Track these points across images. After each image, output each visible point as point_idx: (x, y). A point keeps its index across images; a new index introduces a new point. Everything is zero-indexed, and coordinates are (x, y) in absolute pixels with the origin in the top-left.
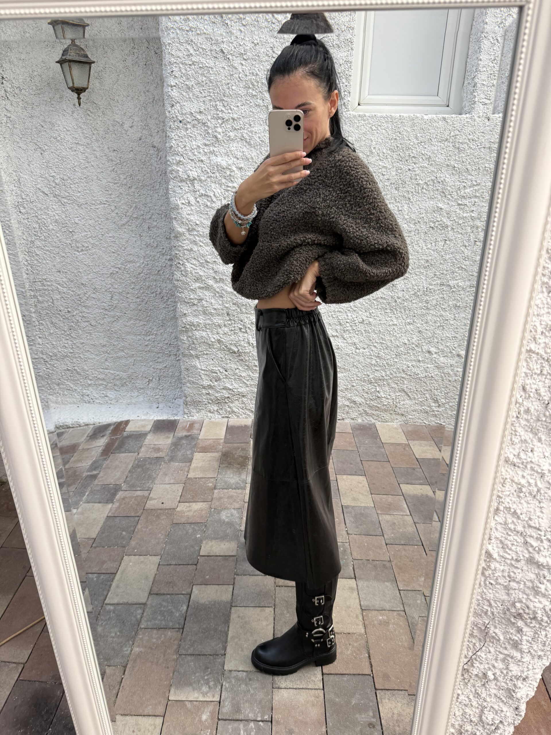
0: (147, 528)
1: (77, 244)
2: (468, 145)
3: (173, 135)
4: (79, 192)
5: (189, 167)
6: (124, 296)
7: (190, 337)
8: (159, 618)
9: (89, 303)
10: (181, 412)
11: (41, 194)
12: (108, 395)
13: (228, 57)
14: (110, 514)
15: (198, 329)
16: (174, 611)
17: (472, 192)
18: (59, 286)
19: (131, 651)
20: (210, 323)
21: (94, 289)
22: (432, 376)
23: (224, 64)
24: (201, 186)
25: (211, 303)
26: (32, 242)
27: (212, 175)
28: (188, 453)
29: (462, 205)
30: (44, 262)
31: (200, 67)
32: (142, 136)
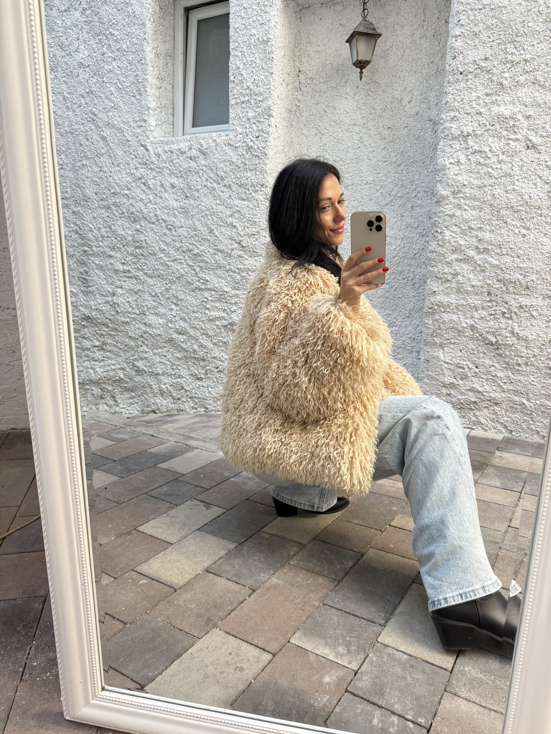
3: (451, 89)
5: (464, 122)
7: (436, 320)
15: (448, 310)
25: (469, 279)
27: (491, 128)
32: (419, 111)
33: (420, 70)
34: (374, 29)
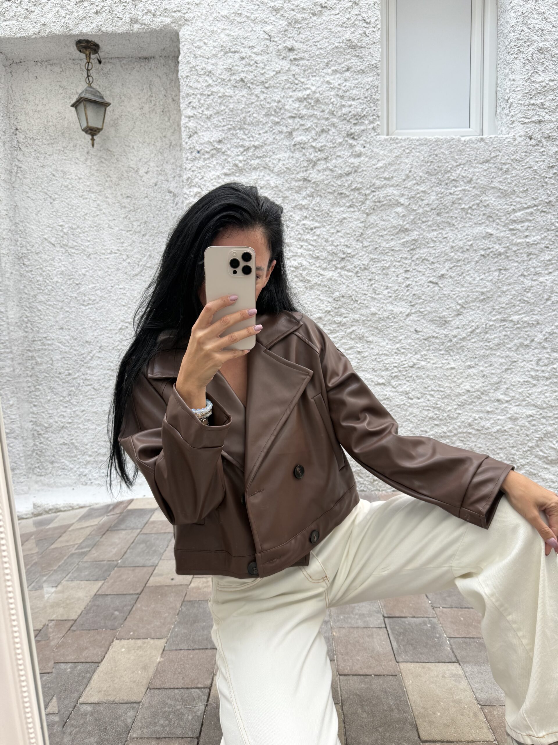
0: (149, 606)
1: (83, 298)
3: (190, 165)
4: (89, 241)
9: (94, 363)
11: (48, 244)
13: (248, 85)
14: (99, 592)
17: (522, 216)
18: (60, 345)
21: (100, 347)
23: (244, 92)
26: (35, 296)
29: (513, 230)
30: (46, 318)
31: (220, 97)
32: (157, 182)
33: (153, 143)
34: (102, 98)
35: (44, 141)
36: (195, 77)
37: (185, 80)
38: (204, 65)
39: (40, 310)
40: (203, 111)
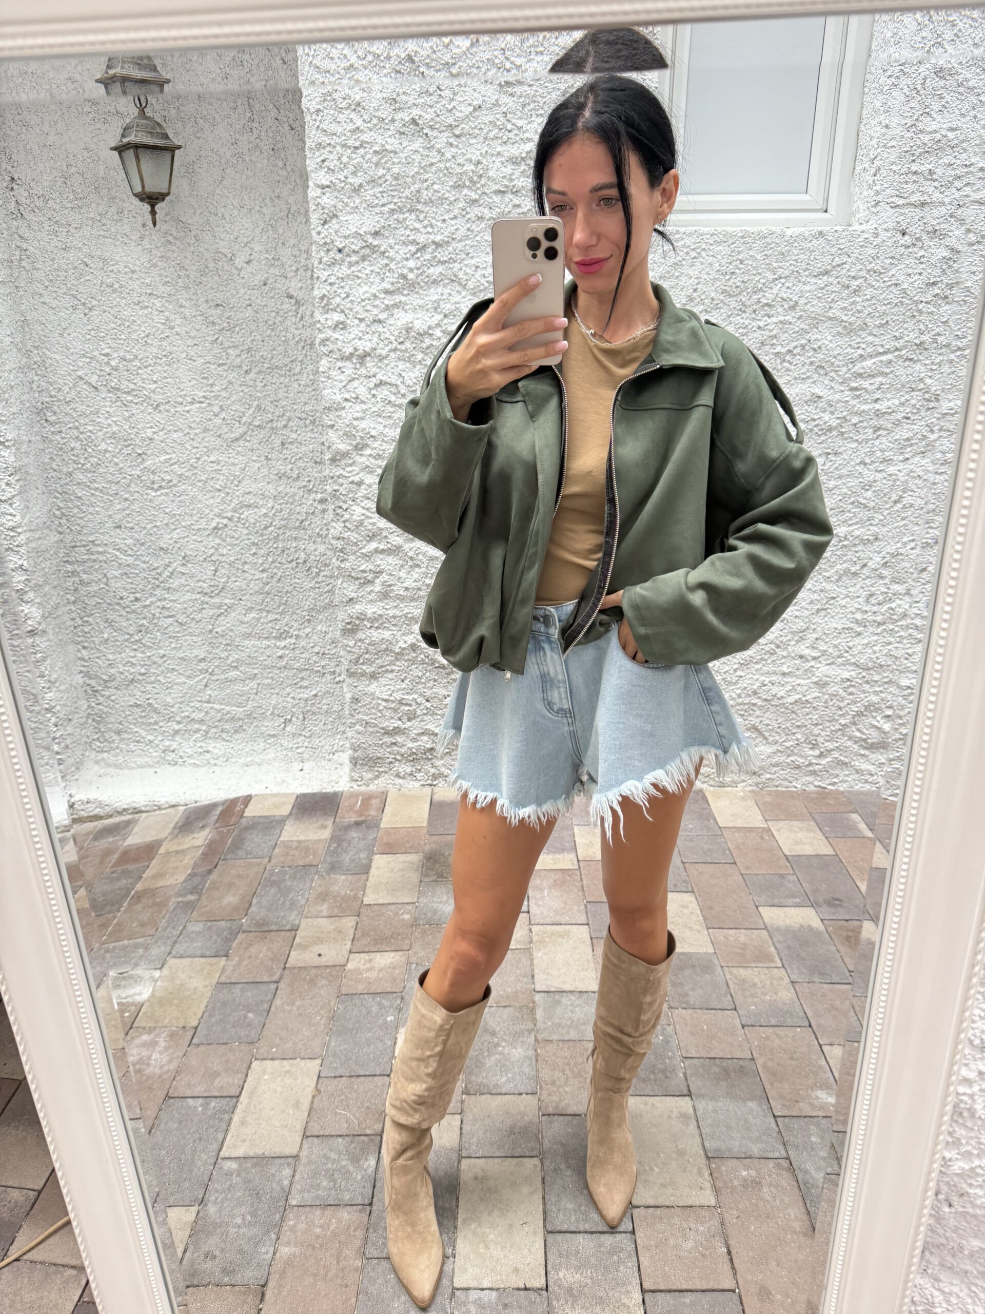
0: (293, 1004)
1: (152, 477)
2: (866, 280)
3: (326, 274)
4: (155, 382)
5: (357, 332)
6: (238, 569)
7: (360, 640)
8: (325, 1184)
9: (175, 583)
10: (346, 778)
11: (85, 387)
12: (210, 749)
13: (425, 131)
14: (223, 979)
15: (376, 625)
16: (351, 1168)
17: (874, 366)
18: (118, 553)
19: (274, 1254)
20: (398, 613)
21: (184, 558)
22: (807, 701)
23: (418, 144)
24: (380, 367)
25: (399, 578)
26: (70, 474)
27: (399, 347)
28: (363, 855)
29: (856, 389)
30: (91, 510)
31: (375, 152)
32: (267, 279)
33: (257, 208)
35: (65, 202)
36: (332, 112)
37: (314, 117)
38: (347, 91)
39: (80, 498)
40: (346, 177)
